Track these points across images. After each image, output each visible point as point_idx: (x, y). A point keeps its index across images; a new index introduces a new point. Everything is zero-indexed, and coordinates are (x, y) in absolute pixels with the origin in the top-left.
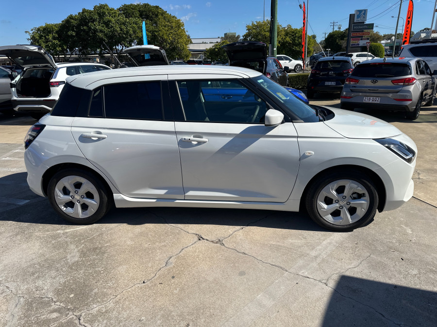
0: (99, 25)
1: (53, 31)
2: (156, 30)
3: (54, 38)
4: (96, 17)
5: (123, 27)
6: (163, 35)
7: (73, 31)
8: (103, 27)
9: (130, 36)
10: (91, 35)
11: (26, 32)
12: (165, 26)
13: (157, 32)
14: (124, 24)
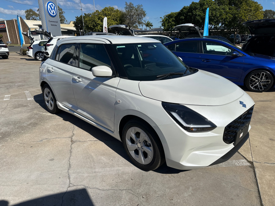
0: (199, 12)
1: (173, 17)
2: (237, 13)
3: (173, 21)
4: (199, 6)
5: (214, 12)
6: (241, 17)
7: (184, 16)
8: (201, 12)
9: (217, 18)
10: (193, 18)
11: (160, 18)
12: (245, 10)
13: (237, 14)
14: (215, 10)
